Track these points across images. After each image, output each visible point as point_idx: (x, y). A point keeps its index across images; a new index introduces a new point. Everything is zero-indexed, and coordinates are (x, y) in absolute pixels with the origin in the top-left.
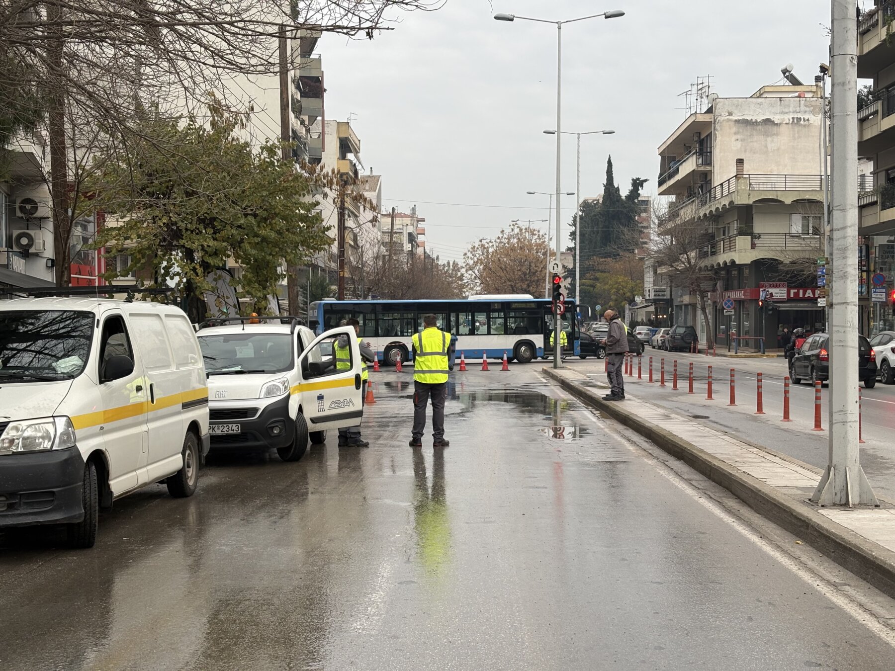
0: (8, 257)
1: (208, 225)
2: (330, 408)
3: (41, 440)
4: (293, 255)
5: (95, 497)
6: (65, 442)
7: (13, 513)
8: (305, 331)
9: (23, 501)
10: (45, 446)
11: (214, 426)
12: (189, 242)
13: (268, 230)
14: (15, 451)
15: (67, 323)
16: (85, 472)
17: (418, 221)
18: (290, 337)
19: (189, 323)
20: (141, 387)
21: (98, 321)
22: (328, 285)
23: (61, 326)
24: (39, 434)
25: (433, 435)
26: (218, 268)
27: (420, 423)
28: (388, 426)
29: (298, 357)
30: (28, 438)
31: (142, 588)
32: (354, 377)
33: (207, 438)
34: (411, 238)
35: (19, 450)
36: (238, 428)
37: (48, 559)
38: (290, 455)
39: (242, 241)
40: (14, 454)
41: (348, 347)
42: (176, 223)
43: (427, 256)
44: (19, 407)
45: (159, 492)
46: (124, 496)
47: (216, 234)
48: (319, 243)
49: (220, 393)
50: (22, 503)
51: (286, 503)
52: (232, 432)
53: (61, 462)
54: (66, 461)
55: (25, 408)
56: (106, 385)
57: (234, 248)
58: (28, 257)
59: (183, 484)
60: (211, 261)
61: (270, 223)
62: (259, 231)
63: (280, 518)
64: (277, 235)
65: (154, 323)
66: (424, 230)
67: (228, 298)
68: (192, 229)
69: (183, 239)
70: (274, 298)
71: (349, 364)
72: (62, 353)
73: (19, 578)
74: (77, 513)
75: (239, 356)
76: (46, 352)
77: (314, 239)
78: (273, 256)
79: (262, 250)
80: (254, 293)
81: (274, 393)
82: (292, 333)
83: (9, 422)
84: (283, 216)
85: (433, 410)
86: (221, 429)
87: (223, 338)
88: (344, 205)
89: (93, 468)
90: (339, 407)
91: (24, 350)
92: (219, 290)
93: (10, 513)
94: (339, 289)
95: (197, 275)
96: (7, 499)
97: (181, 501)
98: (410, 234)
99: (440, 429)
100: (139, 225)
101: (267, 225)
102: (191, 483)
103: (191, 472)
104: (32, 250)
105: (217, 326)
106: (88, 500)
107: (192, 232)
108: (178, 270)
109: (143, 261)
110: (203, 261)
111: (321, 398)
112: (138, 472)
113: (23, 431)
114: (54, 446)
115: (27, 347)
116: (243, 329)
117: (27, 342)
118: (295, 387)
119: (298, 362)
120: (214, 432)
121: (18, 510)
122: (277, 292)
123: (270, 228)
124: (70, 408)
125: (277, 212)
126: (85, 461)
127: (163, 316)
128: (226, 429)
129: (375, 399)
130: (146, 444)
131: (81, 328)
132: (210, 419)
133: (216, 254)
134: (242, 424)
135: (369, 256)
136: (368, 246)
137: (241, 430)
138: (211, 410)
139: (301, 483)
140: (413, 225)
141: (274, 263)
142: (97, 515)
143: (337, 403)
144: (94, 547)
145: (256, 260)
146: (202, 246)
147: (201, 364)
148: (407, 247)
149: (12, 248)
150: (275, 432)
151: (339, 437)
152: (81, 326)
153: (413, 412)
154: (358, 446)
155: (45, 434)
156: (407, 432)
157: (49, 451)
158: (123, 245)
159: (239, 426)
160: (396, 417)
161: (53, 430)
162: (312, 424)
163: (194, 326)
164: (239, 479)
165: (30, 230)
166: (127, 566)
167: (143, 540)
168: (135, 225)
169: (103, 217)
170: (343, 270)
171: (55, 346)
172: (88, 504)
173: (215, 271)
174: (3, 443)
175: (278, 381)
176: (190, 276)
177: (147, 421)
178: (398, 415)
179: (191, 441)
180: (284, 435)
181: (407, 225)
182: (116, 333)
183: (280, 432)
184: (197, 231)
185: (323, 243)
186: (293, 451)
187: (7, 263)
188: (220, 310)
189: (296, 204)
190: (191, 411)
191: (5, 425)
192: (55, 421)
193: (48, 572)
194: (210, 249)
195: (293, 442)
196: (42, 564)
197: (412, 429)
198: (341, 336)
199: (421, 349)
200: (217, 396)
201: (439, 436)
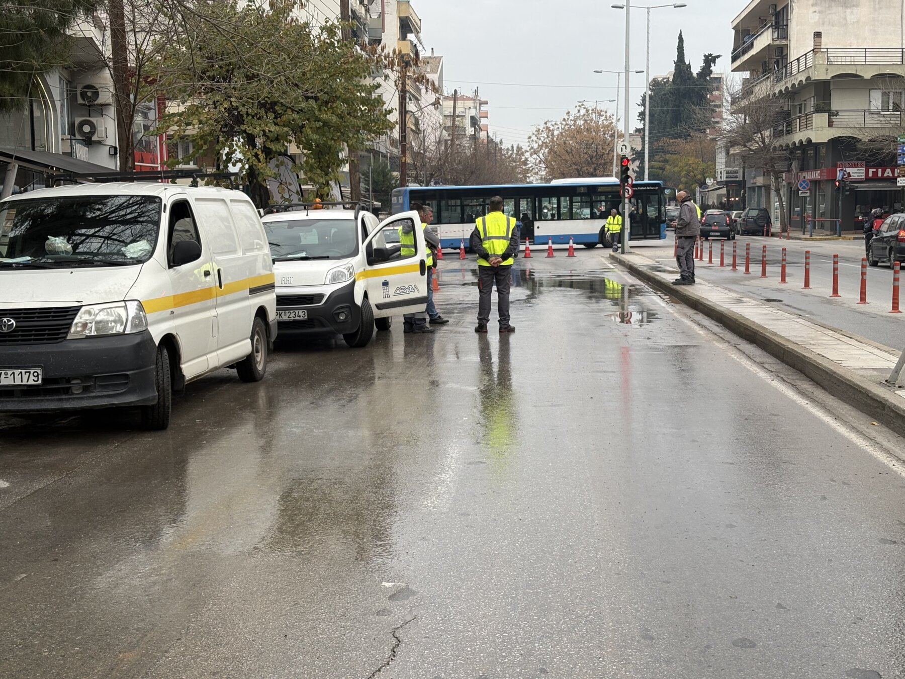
0: (71, 146)
1: (269, 109)
2: (395, 294)
3: (113, 324)
4: (355, 140)
5: (167, 380)
6: (137, 326)
7: (89, 395)
8: (369, 217)
9: (98, 383)
10: (118, 330)
11: (281, 312)
12: (251, 128)
13: (329, 114)
14: (89, 334)
15: (134, 208)
16: (157, 356)
17: (480, 104)
18: (354, 223)
19: (254, 209)
20: (209, 271)
21: (165, 205)
22: (390, 171)
23: (128, 212)
24: (111, 318)
25: (499, 321)
26: (280, 154)
27: (485, 309)
28: (453, 313)
29: (363, 243)
30: (101, 322)
31: (216, 467)
32: (419, 263)
33: (275, 323)
34: (474, 121)
35: (93, 334)
36: (304, 314)
37: (124, 440)
38: (356, 341)
39: (303, 126)
40: (88, 337)
41: (412, 233)
42: (237, 108)
43: (490, 141)
44: (91, 292)
45: (229, 376)
46: (195, 379)
47: (277, 119)
48: (381, 128)
49: (286, 279)
50: (96, 385)
51: (354, 388)
52: (299, 318)
53: (134, 345)
54: (138, 344)
55: (97, 293)
56: (175, 270)
57: (295, 134)
58: (91, 145)
59: (252, 369)
60: (273, 147)
61: (332, 107)
62: (321, 115)
63: (349, 402)
64: (338, 119)
65: (219, 207)
66: (487, 113)
67: (290, 184)
68: (253, 114)
69: (244, 124)
70: (336, 184)
71: (414, 250)
72: (131, 239)
73: (96, 458)
74: (151, 395)
75: (304, 242)
76: (114, 237)
77: (376, 123)
78: (335, 141)
79: (324, 135)
80: (316, 180)
81: (339, 279)
82: (356, 218)
83: (81, 306)
84: (344, 99)
85: (499, 296)
86: (288, 315)
87: (287, 224)
88: (405, 88)
89: (165, 351)
90: (404, 293)
91: (93, 236)
92: (281, 177)
93: (85, 396)
94: (401, 176)
95: (259, 161)
96: (82, 382)
97: (250, 385)
98: (472, 118)
99: (505, 316)
100: (200, 110)
101: (328, 109)
102: (260, 367)
103: (260, 357)
104: (94, 138)
105: (281, 212)
106: (161, 382)
107: (253, 117)
108: (240, 156)
109: (205, 147)
110: (265, 147)
111: (385, 284)
112: (209, 356)
113: (96, 315)
114: (126, 330)
115: (96, 232)
116: (307, 215)
117: (94, 228)
118: (360, 273)
119: (362, 248)
120: (281, 318)
121: (93, 392)
122: (340, 179)
123: (331, 111)
124: (141, 292)
125: (338, 95)
126: (157, 344)
127: (228, 201)
128: (293, 315)
130: (215, 329)
131: (148, 214)
132: (277, 305)
133: (277, 139)
134: (309, 310)
135: (431, 140)
136: (430, 130)
137: (308, 316)
138: (277, 296)
139: (368, 369)
140: (476, 108)
141: (336, 148)
142: (170, 398)
143: (402, 289)
144: (168, 429)
145: (317, 146)
146: (264, 131)
147: (267, 250)
148: (470, 131)
149: (75, 136)
150: (341, 318)
151: (404, 323)
152: (148, 211)
153: (478, 299)
154: (423, 332)
155: (117, 318)
156: (472, 319)
157: (122, 335)
158: (184, 132)
159: (306, 311)
160: (461, 304)
161: (125, 313)
162: (377, 310)
163: (259, 212)
164: (306, 364)
165: (92, 117)
166: (201, 446)
167: (215, 423)
168: (197, 110)
169: (164, 104)
170: (405, 156)
171: (123, 231)
172: (161, 386)
173: (277, 157)
174: (77, 327)
175: (344, 267)
176: (252, 162)
177: (216, 306)
178: (462, 302)
179: (259, 327)
180: (350, 321)
181: (470, 108)
182: (183, 218)
183: (346, 318)
184: (258, 116)
185: (384, 128)
186: (359, 337)
187: (70, 151)
188: (282, 197)
189: (357, 86)
190: (258, 296)
191: (77, 309)
192: (126, 305)
193: (124, 453)
194: (272, 134)
195: (359, 328)
196: (118, 445)
197: (477, 315)
198: (406, 221)
199: (485, 234)
200: (283, 282)
201: (505, 322)
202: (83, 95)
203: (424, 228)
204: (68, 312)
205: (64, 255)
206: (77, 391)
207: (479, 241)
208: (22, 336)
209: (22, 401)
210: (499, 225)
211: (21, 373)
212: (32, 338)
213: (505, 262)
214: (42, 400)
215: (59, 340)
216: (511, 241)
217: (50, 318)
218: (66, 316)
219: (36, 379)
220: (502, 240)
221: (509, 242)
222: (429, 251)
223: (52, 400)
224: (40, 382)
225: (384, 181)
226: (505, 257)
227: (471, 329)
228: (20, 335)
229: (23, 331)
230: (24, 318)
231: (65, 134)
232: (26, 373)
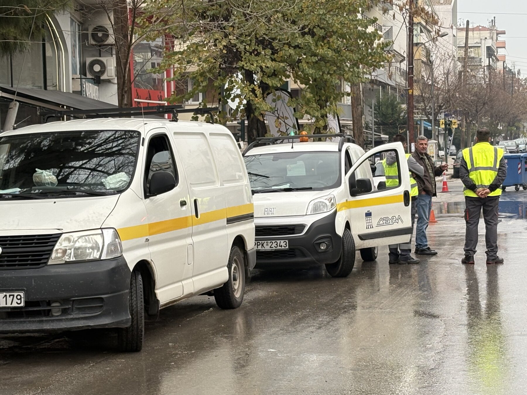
0: (81, 85)
1: (267, 46)
2: (379, 225)
3: (91, 250)
4: (351, 74)
5: (140, 304)
6: (112, 252)
7: (67, 317)
8: (355, 149)
9: (76, 306)
10: (95, 256)
11: (263, 242)
12: (248, 64)
13: (325, 49)
14: (68, 260)
15: (119, 142)
16: (131, 282)
17: (497, 34)
18: (337, 155)
19: (234, 142)
20: (185, 202)
21: (143, 139)
22: (398, 103)
23: (114, 145)
24: (89, 245)
25: (486, 252)
26: (277, 89)
27: (472, 240)
28: (444, 245)
29: (346, 174)
30: (79, 248)
32: (403, 194)
33: (254, 252)
34: (490, 52)
35: (72, 260)
36: (286, 244)
37: (99, 361)
38: (338, 271)
39: (299, 61)
40: (67, 263)
41: (396, 164)
42: (235, 45)
43: (508, 72)
44: (71, 220)
45: (209, 304)
46: (171, 305)
47: (274, 55)
48: (378, 60)
50: (74, 308)
51: (326, 316)
52: (280, 248)
53: (109, 270)
54: (113, 270)
55: (76, 221)
56: (151, 200)
57: (293, 68)
58: (100, 83)
59: (229, 296)
60: (270, 82)
61: (328, 42)
62: (317, 50)
63: (318, 329)
64: (334, 54)
65: (199, 139)
66: (504, 43)
67: (287, 118)
68: (251, 51)
69: (242, 61)
70: (334, 117)
71: (398, 180)
72: (114, 170)
73: (71, 376)
74: (125, 318)
75: (289, 174)
76: (100, 169)
77: (372, 56)
78: (331, 75)
79: (320, 69)
80: (311, 113)
81: (320, 210)
82: (340, 150)
83: (62, 234)
84: (341, 34)
85: (486, 227)
86: (270, 245)
87: (272, 156)
88: (413, 20)
89: (140, 277)
90: (387, 224)
91: (80, 167)
92: (279, 111)
93: (64, 318)
94: (408, 108)
95: (256, 96)
96: (62, 305)
97: (228, 312)
98: (489, 48)
99: (493, 246)
100: (200, 48)
101: (324, 44)
102: (237, 295)
103: (238, 286)
104: (103, 77)
105: (269, 144)
106: (135, 306)
107: (251, 54)
108: (239, 92)
109: (204, 84)
110: (261, 82)
111: (368, 214)
112: (184, 282)
113: (75, 242)
114: (102, 256)
115: (83, 164)
116: (292, 148)
117: (82, 160)
118: (342, 203)
119: (345, 179)
120: (263, 248)
121: (71, 315)
122: (338, 112)
123: (328, 46)
124: (115, 221)
125: (335, 30)
126: (131, 270)
127: (207, 135)
128: (274, 245)
129: (436, 219)
130: (191, 257)
131: (130, 146)
132: (256, 236)
133: (274, 74)
134: (290, 240)
135: (439, 72)
136: (438, 61)
137: (289, 246)
138: (256, 227)
139: (345, 298)
140: (492, 38)
141: (332, 82)
142: (143, 321)
143: (386, 220)
144: (142, 351)
145: (315, 80)
146: (261, 67)
147: (246, 181)
148: (485, 62)
149: (85, 75)
150: (322, 248)
151: (389, 254)
152: (130, 144)
153: (464, 231)
154: (409, 263)
155: (94, 245)
156: (460, 251)
157: (99, 261)
158: (185, 70)
159: (287, 242)
160: (455, 236)
161: (102, 241)
162: (360, 240)
163: (239, 145)
164: (286, 293)
165: (103, 57)
166: (169, 367)
167: (187, 346)
168: (197, 48)
169: (173, 43)
170: (412, 88)
171: (108, 162)
172: (135, 310)
173: (274, 92)
174: (57, 253)
175: (325, 198)
176: (249, 98)
177: (191, 235)
178: (457, 234)
179: (236, 256)
180: (331, 251)
181: (486, 38)
182: (162, 151)
183: (327, 248)
184: (256, 52)
185: (381, 60)
186: (340, 266)
187: (80, 90)
188: (279, 131)
189: (353, 21)
190: (235, 226)
191: (57, 237)
192: (103, 233)
193: (97, 372)
194: (269, 70)
195: (340, 259)
196: (93, 365)
197: (464, 247)
198: (389, 152)
199: (472, 164)
200: (266, 213)
201: (493, 253)
202: (94, 36)
203: (407, 159)
204: (49, 239)
205: (50, 186)
206: (56, 313)
207: (466, 172)
208: (8, 261)
209: (6, 323)
210: (486, 156)
211: (6, 296)
212: (17, 263)
213: (493, 193)
214: (25, 322)
215: (41, 265)
216: (498, 171)
217: (33, 245)
218: (47, 243)
219: (19, 302)
220: (489, 171)
221: (497, 173)
222: (414, 182)
223: (34, 322)
224: (22, 304)
225: (392, 114)
226: (493, 188)
227: (458, 261)
228: (6, 260)
229: (8, 257)
230: (10, 244)
231: (76, 74)
232: (10, 296)
